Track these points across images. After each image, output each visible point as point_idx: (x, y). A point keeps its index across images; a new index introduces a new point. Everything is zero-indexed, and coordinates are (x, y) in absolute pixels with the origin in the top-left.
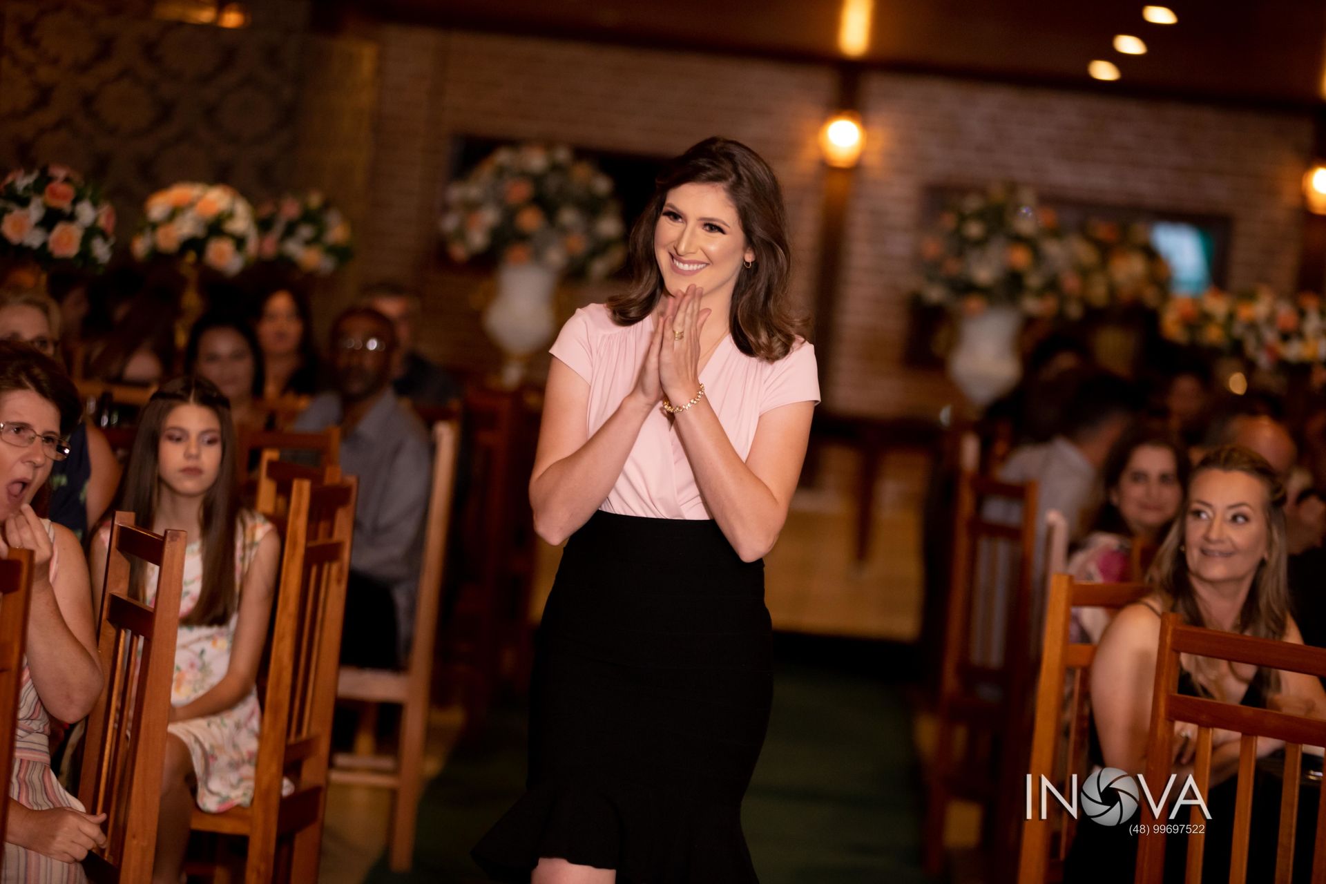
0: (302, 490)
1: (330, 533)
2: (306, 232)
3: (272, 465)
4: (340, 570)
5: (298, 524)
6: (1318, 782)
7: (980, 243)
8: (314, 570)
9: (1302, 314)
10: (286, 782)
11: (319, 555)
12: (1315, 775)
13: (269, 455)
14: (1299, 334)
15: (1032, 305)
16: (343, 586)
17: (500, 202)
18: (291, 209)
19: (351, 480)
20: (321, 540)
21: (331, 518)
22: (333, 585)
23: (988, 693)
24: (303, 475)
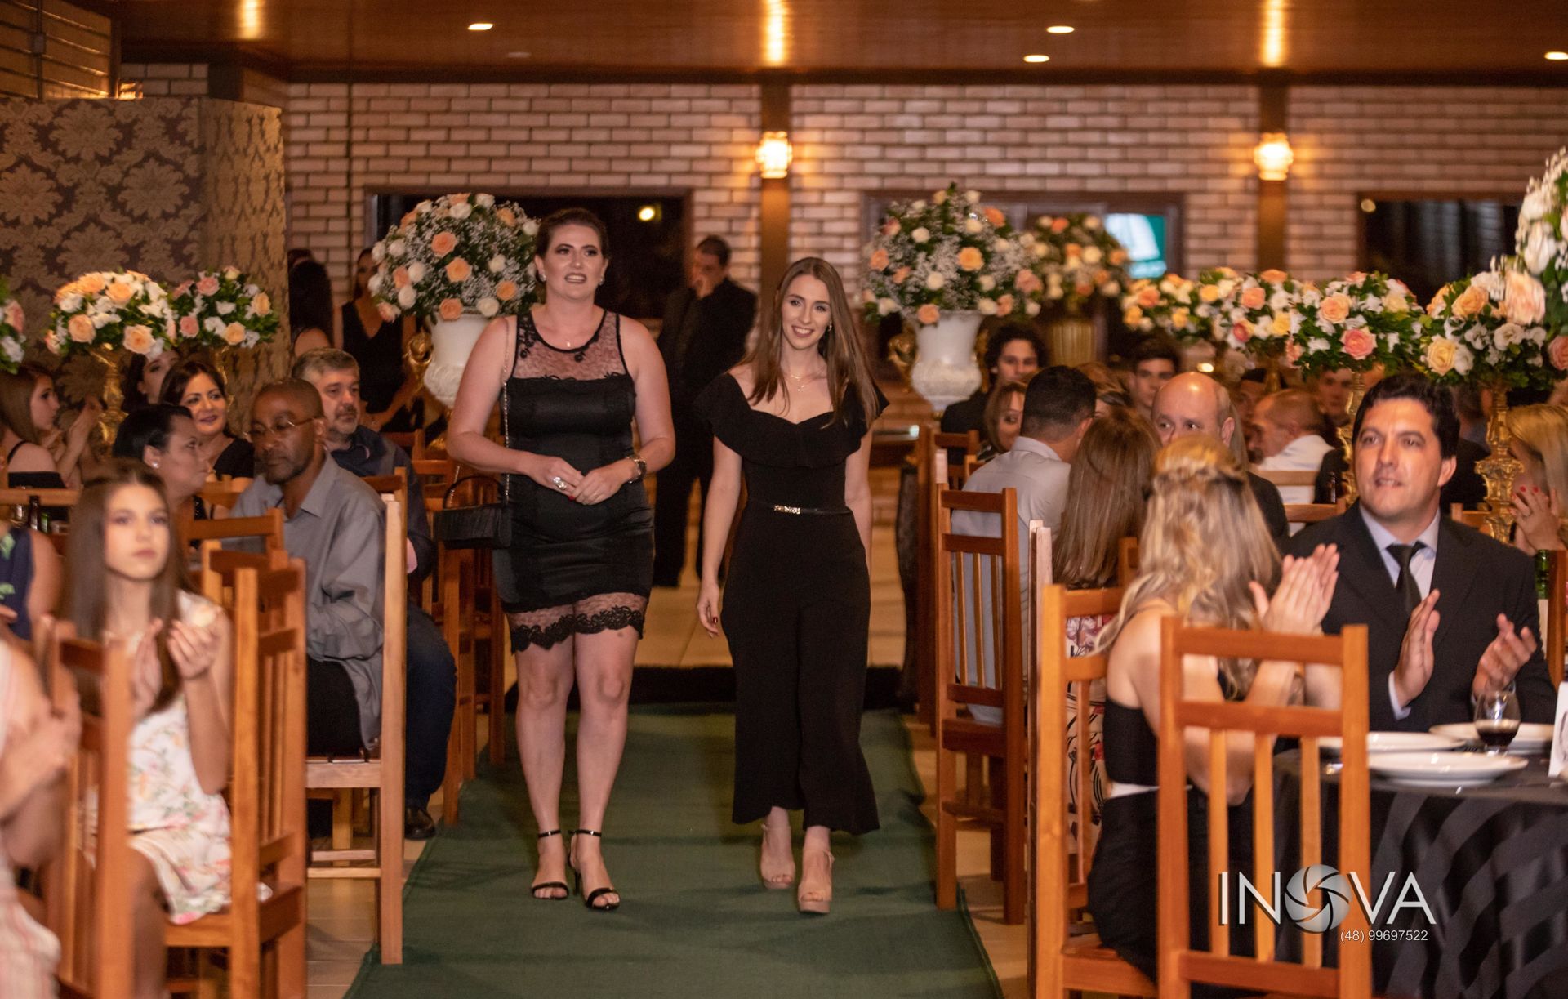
0: (247, 580)
1: (282, 621)
2: (226, 308)
3: (215, 555)
4: (297, 660)
5: (248, 614)
6: (1338, 775)
7: (928, 248)
8: (269, 662)
9: (1269, 291)
10: (263, 887)
11: (272, 646)
12: (1332, 769)
13: (211, 545)
14: (1267, 311)
15: (988, 307)
16: (302, 675)
17: (426, 257)
18: (209, 286)
19: (298, 563)
20: (274, 629)
21: (280, 604)
22: (291, 675)
23: (985, 715)
24: (247, 563)
